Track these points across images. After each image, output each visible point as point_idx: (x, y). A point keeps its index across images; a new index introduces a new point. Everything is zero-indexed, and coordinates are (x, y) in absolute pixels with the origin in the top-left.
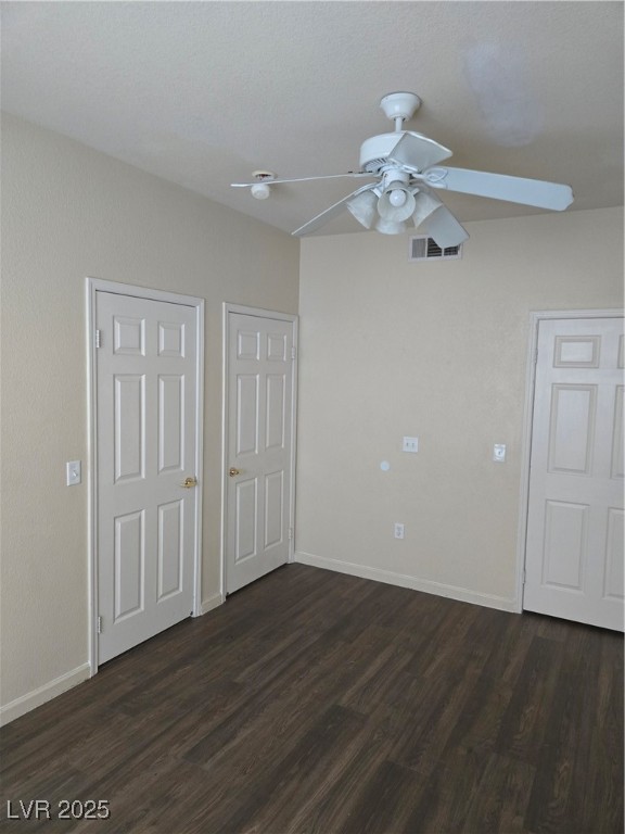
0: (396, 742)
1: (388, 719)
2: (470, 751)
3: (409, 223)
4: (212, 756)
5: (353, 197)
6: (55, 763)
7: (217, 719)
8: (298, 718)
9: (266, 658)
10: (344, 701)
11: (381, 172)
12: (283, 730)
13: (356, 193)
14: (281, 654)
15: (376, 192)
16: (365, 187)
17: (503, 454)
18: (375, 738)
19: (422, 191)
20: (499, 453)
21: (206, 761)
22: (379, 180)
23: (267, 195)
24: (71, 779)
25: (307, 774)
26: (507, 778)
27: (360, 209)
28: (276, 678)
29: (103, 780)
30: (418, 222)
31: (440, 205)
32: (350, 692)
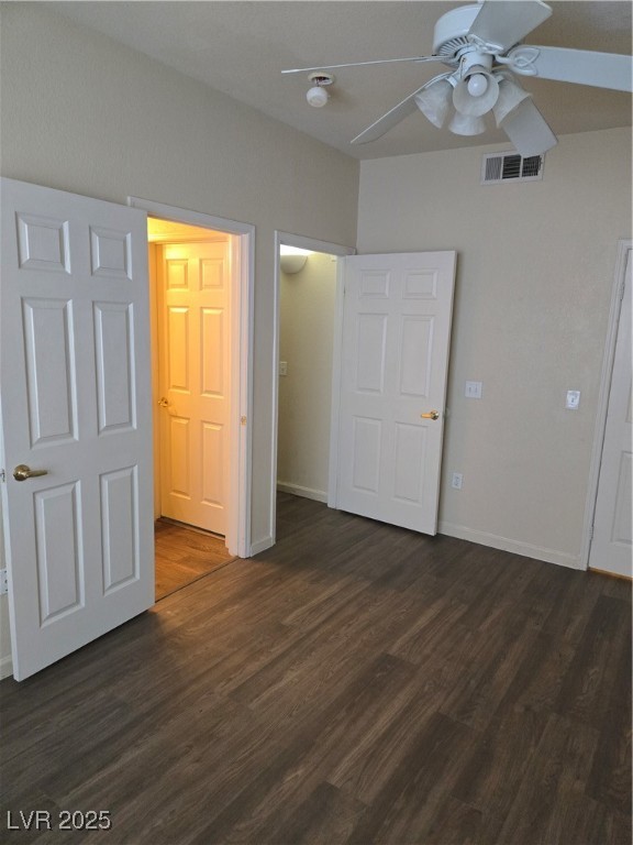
0: (449, 694)
1: (441, 670)
2: (528, 709)
3: (489, 118)
4: (257, 696)
5: (423, 90)
6: (102, 694)
7: (264, 660)
8: (346, 663)
9: (314, 602)
10: (394, 650)
11: (458, 57)
12: (331, 674)
13: (427, 85)
14: (330, 598)
15: (452, 81)
16: (439, 78)
17: (577, 401)
18: (426, 688)
19: (506, 79)
20: (572, 400)
21: (252, 701)
22: (455, 67)
23: (325, 101)
24: (117, 710)
25: (354, 721)
26: (567, 739)
27: (431, 105)
28: (324, 622)
29: (148, 714)
30: (499, 119)
31: (528, 95)
32: (399, 642)
